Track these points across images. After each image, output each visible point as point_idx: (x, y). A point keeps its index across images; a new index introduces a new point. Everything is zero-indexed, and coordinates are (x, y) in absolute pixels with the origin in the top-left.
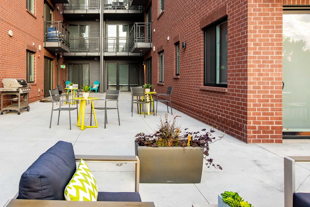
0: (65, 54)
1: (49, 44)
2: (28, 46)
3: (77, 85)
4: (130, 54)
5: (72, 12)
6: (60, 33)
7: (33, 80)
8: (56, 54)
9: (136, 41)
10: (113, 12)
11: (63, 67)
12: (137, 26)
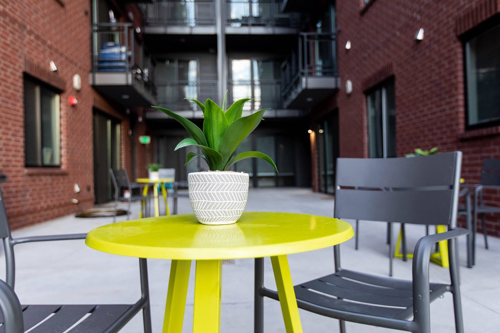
0: (150, 115)
1: (104, 79)
2: (28, 62)
3: (172, 172)
4: (282, 113)
5: (161, 30)
6: (130, 53)
7: (57, 162)
8: (128, 111)
9: (303, 74)
10: (245, 31)
11: (145, 140)
12: (306, 40)
